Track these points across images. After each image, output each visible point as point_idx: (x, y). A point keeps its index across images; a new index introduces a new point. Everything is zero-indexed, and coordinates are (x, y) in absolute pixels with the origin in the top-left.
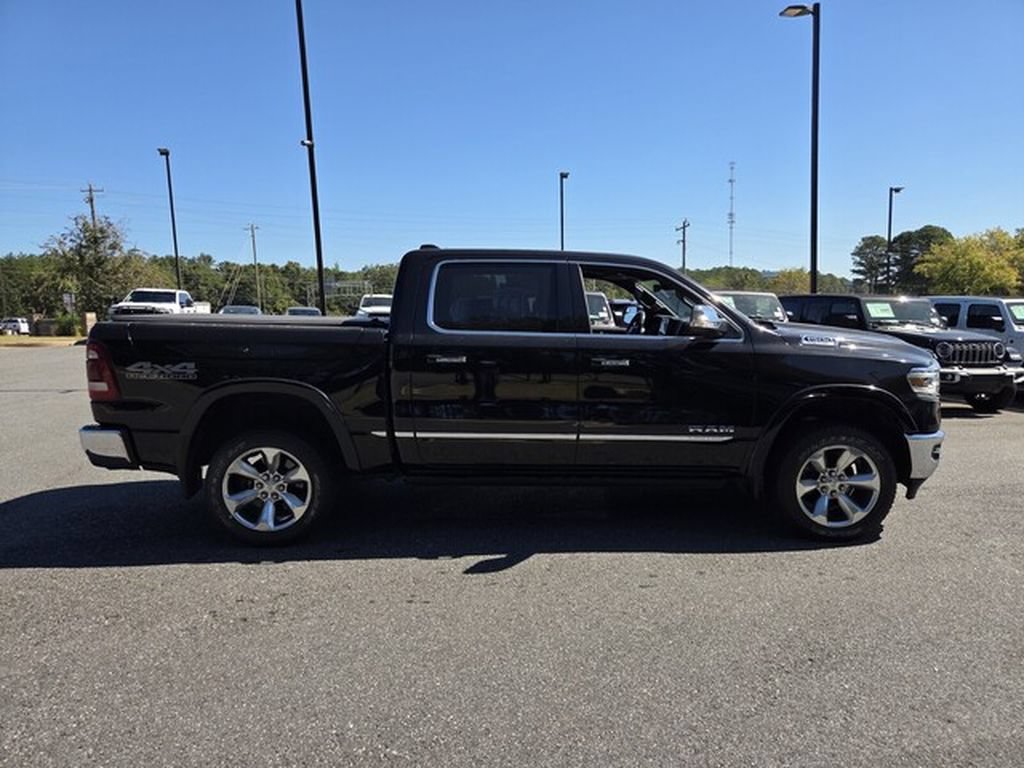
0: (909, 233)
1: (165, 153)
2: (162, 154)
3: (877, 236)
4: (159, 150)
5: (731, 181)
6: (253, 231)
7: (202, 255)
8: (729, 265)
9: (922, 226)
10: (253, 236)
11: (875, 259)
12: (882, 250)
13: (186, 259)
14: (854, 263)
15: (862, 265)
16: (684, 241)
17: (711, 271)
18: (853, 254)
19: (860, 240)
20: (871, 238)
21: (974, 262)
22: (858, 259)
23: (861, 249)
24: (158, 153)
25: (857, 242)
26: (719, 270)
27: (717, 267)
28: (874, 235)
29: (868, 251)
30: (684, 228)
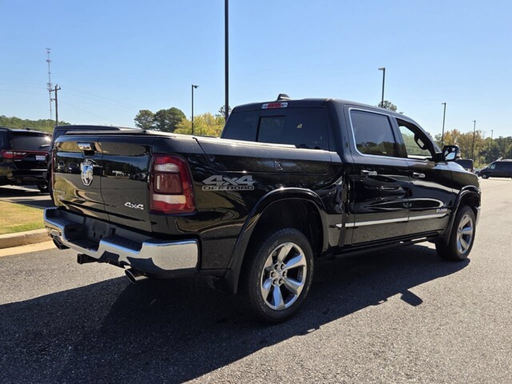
0: (164, 111)
3: (148, 110)
5: (48, 61)
8: (50, 119)
9: (170, 108)
11: (147, 124)
12: (150, 119)
14: (136, 125)
15: (140, 126)
16: (56, 100)
17: (38, 122)
18: (135, 120)
19: (139, 112)
20: (144, 111)
21: (203, 130)
22: (137, 122)
23: (139, 117)
25: (137, 113)
26: (44, 121)
27: (42, 119)
28: (146, 110)
29: (143, 118)
30: (56, 90)
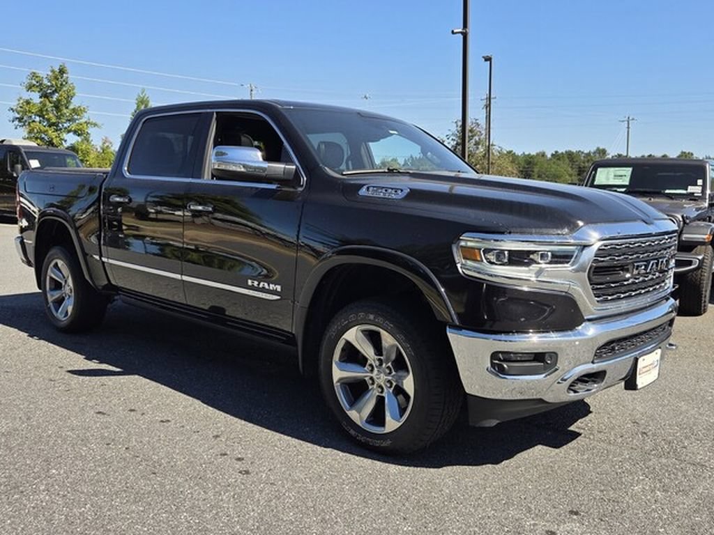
1: (488, 59)
2: (486, 60)
4: (483, 57)
6: (628, 122)
7: (598, 149)
10: (628, 128)
13: (583, 153)
24: (483, 60)
